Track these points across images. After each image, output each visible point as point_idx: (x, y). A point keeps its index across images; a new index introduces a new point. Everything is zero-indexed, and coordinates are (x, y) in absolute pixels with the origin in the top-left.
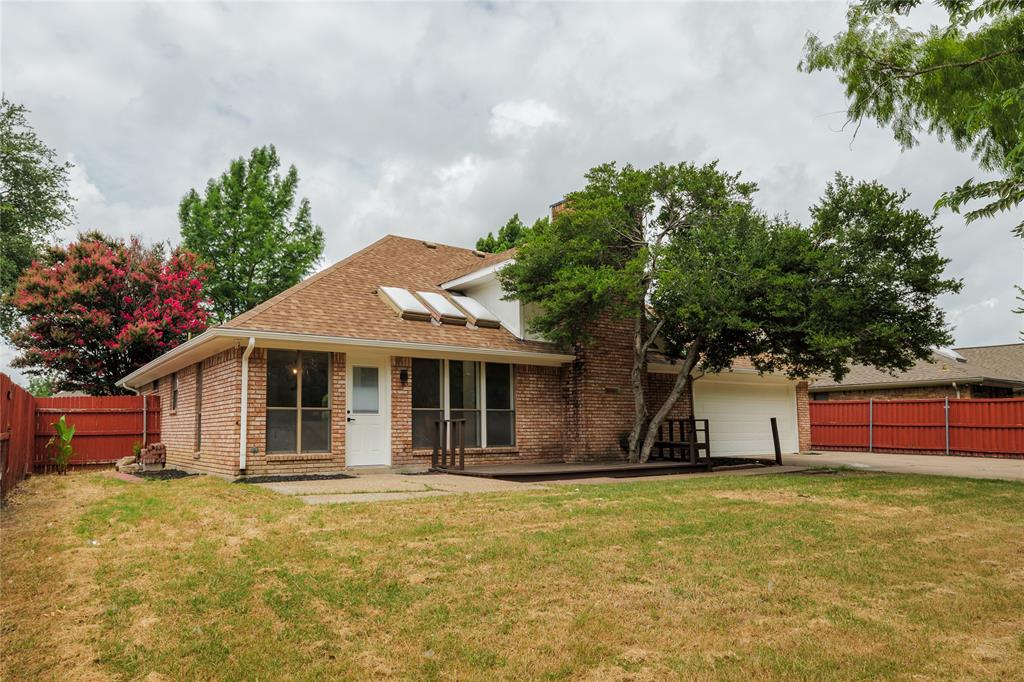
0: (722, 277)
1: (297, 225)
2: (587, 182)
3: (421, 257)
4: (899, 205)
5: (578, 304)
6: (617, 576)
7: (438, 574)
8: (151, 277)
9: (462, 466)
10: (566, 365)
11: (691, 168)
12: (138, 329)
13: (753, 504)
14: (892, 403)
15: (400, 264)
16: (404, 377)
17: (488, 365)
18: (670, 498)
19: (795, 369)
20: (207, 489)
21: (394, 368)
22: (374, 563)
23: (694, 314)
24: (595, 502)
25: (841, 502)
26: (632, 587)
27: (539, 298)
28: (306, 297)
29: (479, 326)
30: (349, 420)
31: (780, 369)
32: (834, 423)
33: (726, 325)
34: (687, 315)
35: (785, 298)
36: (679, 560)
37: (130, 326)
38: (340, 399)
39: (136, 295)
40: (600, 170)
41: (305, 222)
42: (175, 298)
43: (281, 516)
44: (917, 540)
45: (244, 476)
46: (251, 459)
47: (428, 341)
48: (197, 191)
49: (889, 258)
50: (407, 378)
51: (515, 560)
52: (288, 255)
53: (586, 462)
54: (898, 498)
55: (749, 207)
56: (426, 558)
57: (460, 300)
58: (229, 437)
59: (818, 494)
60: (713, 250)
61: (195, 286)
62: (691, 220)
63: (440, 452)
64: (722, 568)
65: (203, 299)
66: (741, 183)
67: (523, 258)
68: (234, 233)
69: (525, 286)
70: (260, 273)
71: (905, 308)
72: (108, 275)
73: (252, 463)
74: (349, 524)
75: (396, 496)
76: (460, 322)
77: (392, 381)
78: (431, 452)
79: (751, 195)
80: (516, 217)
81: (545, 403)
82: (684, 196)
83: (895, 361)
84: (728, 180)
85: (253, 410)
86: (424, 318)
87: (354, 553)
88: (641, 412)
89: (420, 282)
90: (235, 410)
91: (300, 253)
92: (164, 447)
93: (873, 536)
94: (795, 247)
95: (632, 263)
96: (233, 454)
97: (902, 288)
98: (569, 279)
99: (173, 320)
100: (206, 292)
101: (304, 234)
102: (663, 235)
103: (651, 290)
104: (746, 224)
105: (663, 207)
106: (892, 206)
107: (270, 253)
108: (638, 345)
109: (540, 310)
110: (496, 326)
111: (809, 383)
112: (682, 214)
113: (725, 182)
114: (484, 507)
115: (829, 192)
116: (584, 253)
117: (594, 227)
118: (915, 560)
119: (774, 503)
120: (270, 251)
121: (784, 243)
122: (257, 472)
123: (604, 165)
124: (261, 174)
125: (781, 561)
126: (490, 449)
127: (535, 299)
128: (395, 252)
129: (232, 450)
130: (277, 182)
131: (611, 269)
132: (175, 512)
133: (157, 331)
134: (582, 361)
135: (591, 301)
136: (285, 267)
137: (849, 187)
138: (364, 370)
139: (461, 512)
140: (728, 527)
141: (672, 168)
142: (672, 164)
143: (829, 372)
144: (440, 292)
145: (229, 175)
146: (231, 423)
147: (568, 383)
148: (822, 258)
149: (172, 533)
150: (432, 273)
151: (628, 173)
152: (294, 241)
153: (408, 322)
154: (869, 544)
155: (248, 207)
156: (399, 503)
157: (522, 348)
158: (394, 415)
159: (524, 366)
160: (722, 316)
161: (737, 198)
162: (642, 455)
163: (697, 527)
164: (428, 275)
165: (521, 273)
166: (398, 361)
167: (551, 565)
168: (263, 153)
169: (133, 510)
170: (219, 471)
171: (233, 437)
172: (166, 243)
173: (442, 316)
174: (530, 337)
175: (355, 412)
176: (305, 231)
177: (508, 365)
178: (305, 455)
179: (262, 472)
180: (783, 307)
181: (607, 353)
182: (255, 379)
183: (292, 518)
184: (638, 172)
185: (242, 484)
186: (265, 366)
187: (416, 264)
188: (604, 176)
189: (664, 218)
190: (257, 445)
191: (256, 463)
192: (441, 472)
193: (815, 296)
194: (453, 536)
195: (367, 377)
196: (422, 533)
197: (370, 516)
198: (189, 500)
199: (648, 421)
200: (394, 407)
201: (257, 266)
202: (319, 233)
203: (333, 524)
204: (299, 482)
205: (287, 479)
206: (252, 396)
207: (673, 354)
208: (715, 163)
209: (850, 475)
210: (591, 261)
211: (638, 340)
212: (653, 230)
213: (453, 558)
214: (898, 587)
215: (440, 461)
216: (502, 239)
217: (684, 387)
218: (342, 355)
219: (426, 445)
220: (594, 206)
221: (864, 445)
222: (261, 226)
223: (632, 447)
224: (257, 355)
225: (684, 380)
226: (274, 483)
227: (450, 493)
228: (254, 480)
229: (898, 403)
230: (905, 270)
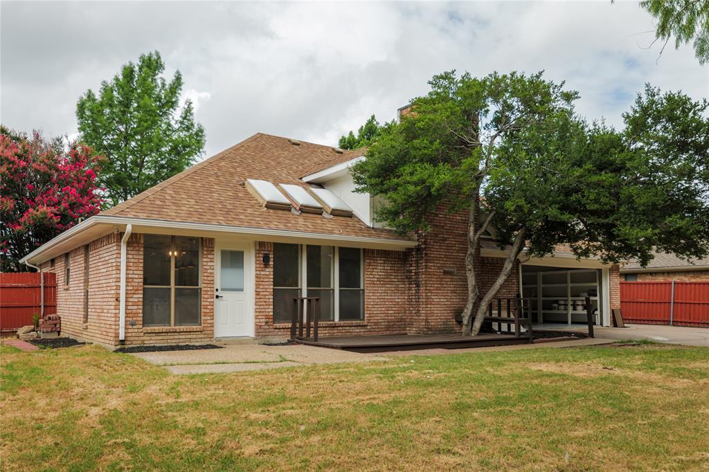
0: (545, 175)
1: (182, 123)
2: (430, 89)
3: (286, 153)
4: (700, 113)
5: (419, 195)
6: (431, 448)
7: (271, 445)
8: (51, 167)
9: (316, 338)
10: (409, 250)
11: (522, 77)
12: (38, 213)
13: (563, 377)
14: (691, 284)
15: (267, 159)
16: (266, 260)
17: (341, 249)
18: (492, 370)
19: (607, 255)
20: (87, 358)
21: (258, 252)
22: (216, 434)
23: (519, 208)
24: (425, 374)
25: (639, 374)
26: (444, 459)
27: (384, 192)
28: (180, 188)
29: (334, 215)
30: (217, 297)
31: (595, 254)
32: (641, 300)
33: (547, 216)
34: (513, 208)
35: (598, 194)
36: (490, 431)
37: (31, 210)
38: (210, 278)
39: (37, 183)
40: (442, 77)
41: (189, 120)
42: (72, 186)
43: (144, 386)
44: (700, 411)
45: (123, 347)
46: (130, 331)
47: (288, 229)
48: (93, 91)
49: (690, 159)
50: (268, 261)
51: (344, 432)
52: (174, 148)
53: (426, 335)
54: (689, 371)
55: (571, 113)
56: (264, 429)
57: (318, 191)
58: (110, 311)
59: (620, 366)
60: (539, 150)
61: (91, 175)
62: (520, 124)
63: (298, 325)
64: (527, 440)
65: (98, 186)
66: (565, 91)
67: (372, 155)
68: (126, 129)
69: (373, 181)
70: (149, 164)
71: (702, 204)
72: (11, 165)
73: (130, 335)
74: (203, 394)
75: (252, 367)
76: (318, 212)
77: (256, 263)
78: (290, 325)
79: (573, 102)
80: (373, 117)
81: (391, 282)
82: (515, 102)
83: (693, 250)
84: (554, 89)
85: (131, 288)
86: (286, 208)
87: (200, 425)
88: (473, 291)
89: (284, 175)
90: (114, 288)
91: (184, 147)
92: (60, 318)
93: (664, 408)
94: (608, 150)
95: (467, 161)
96: (113, 327)
97: (701, 186)
98: (412, 174)
99: (70, 205)
100: (102, 181)
101: (188, 131)
102: (495, 136)
103: (484, 185)
104: (567, 128)
105: (497, 111)
106: (695, 113)
107: (158, 147)
108: (472, 234)
109: (386, 202)
110: (349, 215)
111: (621, 266)
112: (513, 117)
113: (551, 90)
114: (327, 379)
115: (639, 102)
116: (426, 151)
117: (435, 130)
118: (696, 430)
119: (582, 374)
120: (158, 145)
121: (598, 146)
122: (135, 342)
123: (445, 73)
124: (148, 77)
125: (580, 432)
126: (342, 323)
127: (381, 192)
128: (263, 149)
129: (113, 323)
130: (163, 85)
131: (448, 166)
132: (53, 382)
133: (56, 215)
134: (423, 246)
135: (429, 195)
136: (171, 159)
137: (656, 97)
138: (232, 252)
139: (305, 384)
140: (537, 399)
141: (505, 77)
142: (505, 74)
143: (637, 257)
144: (302, 185)
145: (121, 77)
146: (112, 300)
147: (411, 266)
148: (631, 159)
149: (42, 402)
150: (295, 168)
151: (466, 80)
152: (180, 137)
153: (271, 211)
154: (659, 416)
155: (139, 106)
156: (252, 374)
157: (370, 235)
158: (257, 293)
159: (373, 251)
160: (543, 209)
161: (561, 104)
162: (474, 328)
163: (511, 398)
164: (291, 169)
165: (370, 169)
166: (261, 245)
167: (375, 436)
168: (150, 58)
169: (15, 379)
170: (103, 341)
171: (114, 311)
172: (64, 137)
173: (301, 205)
174: (378, 225)
175: (222, 290)
176: (188, 128)
177: (359, 249)
178: (177, 328)
179: (140, 342)
180: (596, 201)
181: (445, 239)
182: (133, 261)
183: (153, 389)
184: (475, 80)
185: (120, 353)
186: (142, 249)
187: (281, 159)
188: (446, 83)
189: (497, 121)
190: (135, 319)
191: (134, 334)
192: (298, 343)
193: (625, 192)
194: (293, 408)
195: (233, 259)
196: (266, 404)
197: (223, 386)
198: (68, 370)
199: (479, 299)
200: (257, 286)
201: (147, 159)
202: (201, 131)
203: (189, 395)
204: (171, 352)
205: (161, 349)
206: (130, 276)
207: (504, 241)
208: (541, 73)
209: (650, 348)
210: (431, 159)
211: (472, 229)
212: (487, 132)
213: (289, 429)
214: (680, 457)
215: (297, 333)
216: (362, 136)
217: (512, 269)
218: (211, 241)
219: (285, 320)
220: (435, 111)
221: (666, 319)
222: (150, 123)
223: (465, 322)
224: (134, 240)
225: (511, 265)
226: (148, 353)
227: (300, 364)
228: (132, 350)
229: (695, 284)
230: (704, 170)
